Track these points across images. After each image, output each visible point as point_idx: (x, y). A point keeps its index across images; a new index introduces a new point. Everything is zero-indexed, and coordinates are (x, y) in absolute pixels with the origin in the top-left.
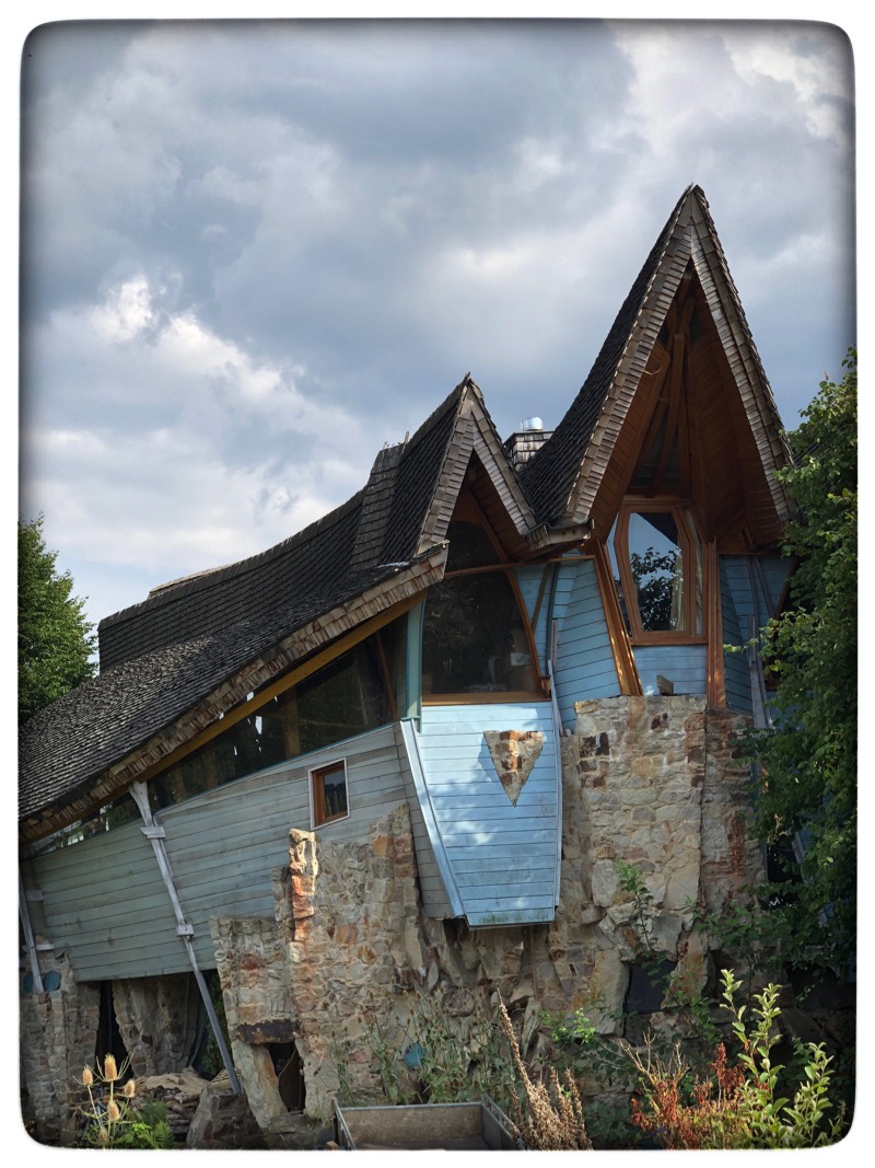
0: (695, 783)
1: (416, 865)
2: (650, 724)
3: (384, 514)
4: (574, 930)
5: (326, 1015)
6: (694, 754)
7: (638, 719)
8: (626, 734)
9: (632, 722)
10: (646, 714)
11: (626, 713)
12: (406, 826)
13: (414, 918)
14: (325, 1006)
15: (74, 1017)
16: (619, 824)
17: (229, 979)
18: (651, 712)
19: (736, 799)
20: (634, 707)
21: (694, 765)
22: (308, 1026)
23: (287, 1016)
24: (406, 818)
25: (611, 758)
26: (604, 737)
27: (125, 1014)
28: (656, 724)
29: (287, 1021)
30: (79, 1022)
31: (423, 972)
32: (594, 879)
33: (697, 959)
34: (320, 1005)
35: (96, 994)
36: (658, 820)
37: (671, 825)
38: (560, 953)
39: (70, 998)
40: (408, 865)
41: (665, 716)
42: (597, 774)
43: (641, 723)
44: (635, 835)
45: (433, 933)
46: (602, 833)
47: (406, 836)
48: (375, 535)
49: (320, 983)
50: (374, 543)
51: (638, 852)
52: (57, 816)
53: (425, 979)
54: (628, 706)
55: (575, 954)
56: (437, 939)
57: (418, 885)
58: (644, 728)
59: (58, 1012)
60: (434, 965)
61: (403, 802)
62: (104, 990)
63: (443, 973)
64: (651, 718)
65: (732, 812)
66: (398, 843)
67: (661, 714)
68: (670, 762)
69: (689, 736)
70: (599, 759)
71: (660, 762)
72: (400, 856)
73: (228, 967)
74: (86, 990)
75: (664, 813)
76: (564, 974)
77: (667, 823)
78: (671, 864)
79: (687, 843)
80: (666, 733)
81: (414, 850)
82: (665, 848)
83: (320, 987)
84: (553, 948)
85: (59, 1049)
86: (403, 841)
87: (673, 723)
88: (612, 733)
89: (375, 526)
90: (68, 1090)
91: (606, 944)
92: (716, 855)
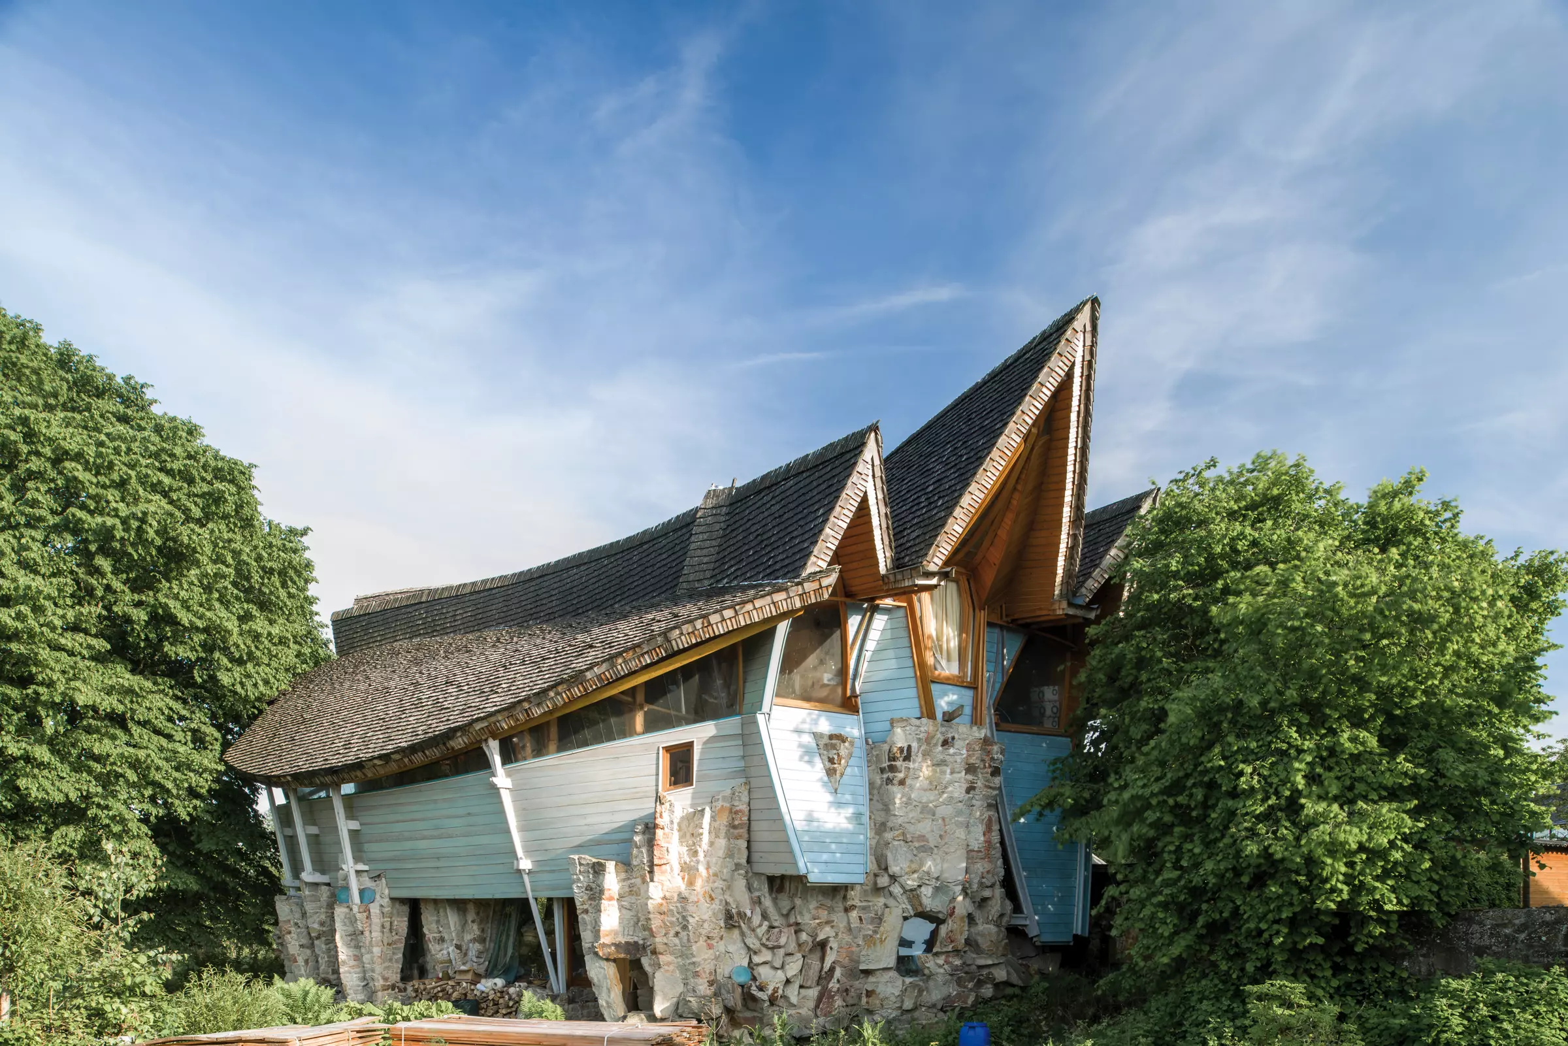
0: (968, 791)
1: (749, 831)
2: (940, 743)
3: (714, 543)
4: (865, 891)
5: (676, 941)
6: (970, 769)
7: (933, 737)
8: (923, 748)
9: (928, 740)
10: (939, 735)
11: (926, 732)
12: (745, 799)
13: (742, 872)
14: (677, 934)
15: (387, 925)
16: (911, 816)
17: (585, 907)
18: (942, 733)
19: (989, 806)
20: (931, 728)
21: (970, 777)
22: (660, 948)
23: (636, 939)
24: (746, 793)
25: (911, 765)
26: (909, 747)
27: (434, 926)
28: (945, 743)
29: (636, 943)
30: (391, 930)
31: (749, 913)
32: (889, 855)
33: (962, 918)
34: (672, 933)
35: (406, 909)
36: (937, 815)
37: (947, 820)
38: (853, 907)
39: (386, 910)
40: (743, 831)
41: (953, 738)
42: (901, 775)
43: (934, 741)
44: (920, 826)
45: (755, 885)
46: (900, 821)
47: (744, 808)
48: (705, 560)
49: (673, 915)
50: (705, 566)
51: (922, 838)
52: (406, 760)
53: (750, 919)
54: (926, 725)
55: (864, 908)
56: (759, 890)
57: (748, 848)
58: (936, 745)
59: (376, 920)
60: (758, 910)
61: (744, 780)
62: (414, 908)
63: (765, 916)
64: (942, 739)
65: (986, 815)
66: (736, 813)
67: (950, 735)
68: (952, 773)
69: (969, 756)
70: (905, 764)
71: (944, 773)
72: (736, 823)
73: (586, 897)
74: (397, 905)
75: (943, 811)
76: (855, 924)
77: (943, 819)
78: (945, 849)
79: (957, 834)
80: (952, 751)
81: (749, 820)
82: (941, 836)
83: (674, 919)
84: (850, 903)
85: (376, 950)
86: (740, 811)
87: (958, 743)
88: (914, 745)
89: (705, 552)
90: (382, 982)
91: (891, 902)
92: (975, 846)
